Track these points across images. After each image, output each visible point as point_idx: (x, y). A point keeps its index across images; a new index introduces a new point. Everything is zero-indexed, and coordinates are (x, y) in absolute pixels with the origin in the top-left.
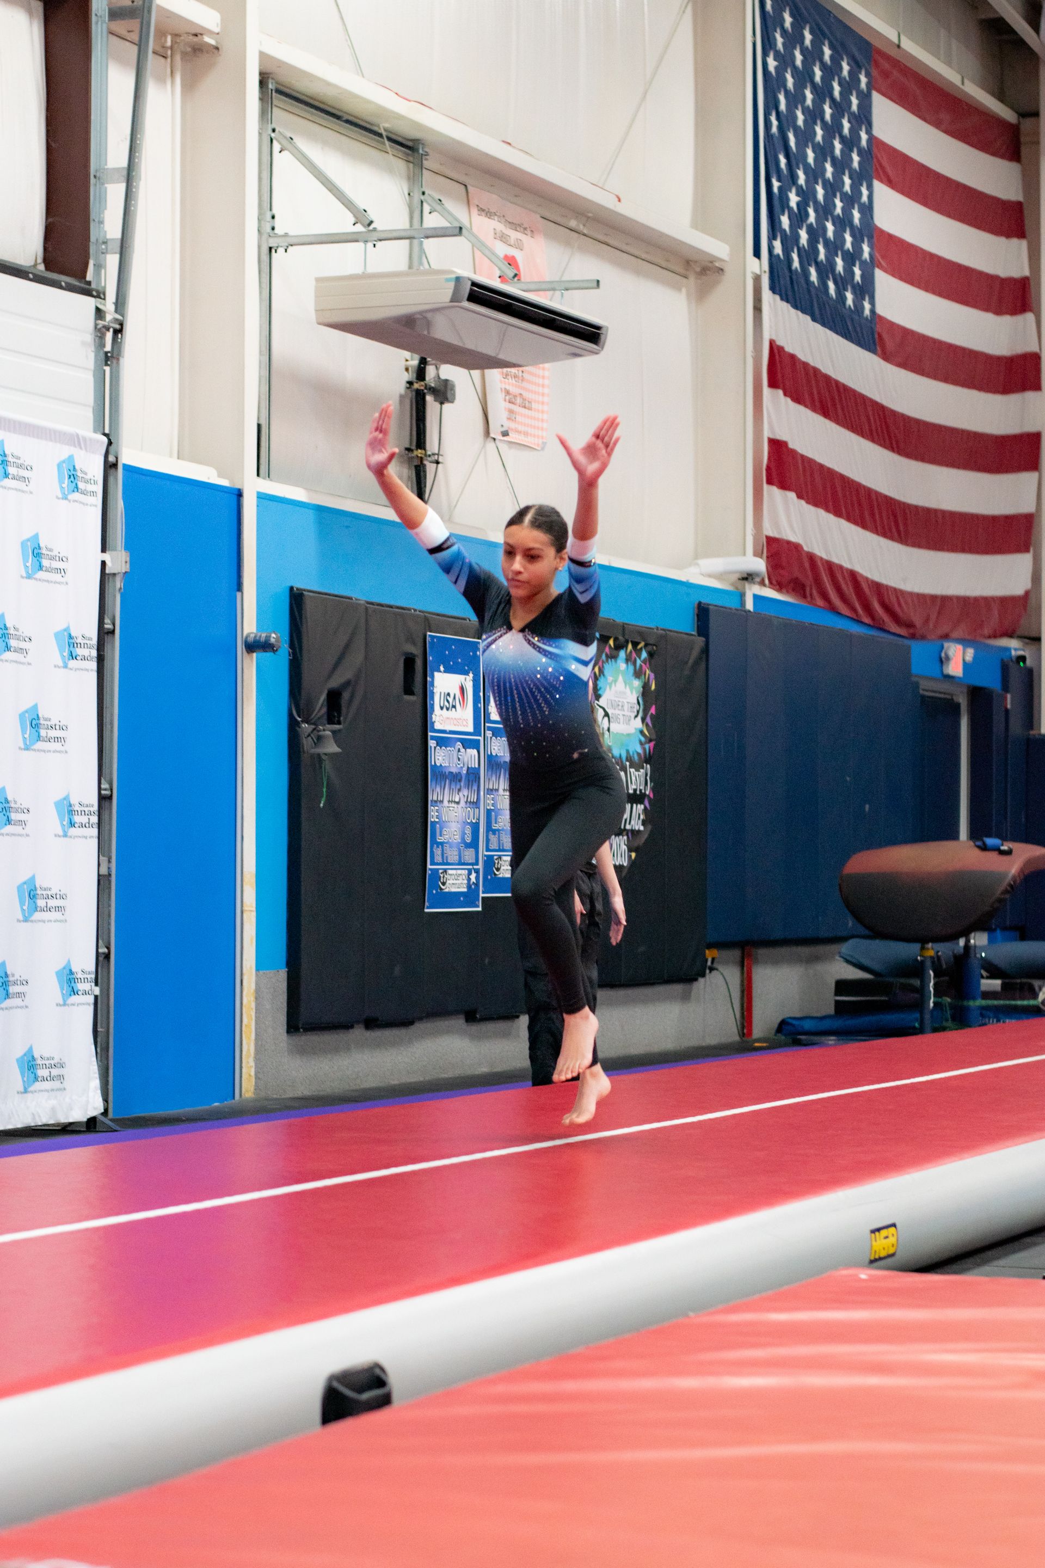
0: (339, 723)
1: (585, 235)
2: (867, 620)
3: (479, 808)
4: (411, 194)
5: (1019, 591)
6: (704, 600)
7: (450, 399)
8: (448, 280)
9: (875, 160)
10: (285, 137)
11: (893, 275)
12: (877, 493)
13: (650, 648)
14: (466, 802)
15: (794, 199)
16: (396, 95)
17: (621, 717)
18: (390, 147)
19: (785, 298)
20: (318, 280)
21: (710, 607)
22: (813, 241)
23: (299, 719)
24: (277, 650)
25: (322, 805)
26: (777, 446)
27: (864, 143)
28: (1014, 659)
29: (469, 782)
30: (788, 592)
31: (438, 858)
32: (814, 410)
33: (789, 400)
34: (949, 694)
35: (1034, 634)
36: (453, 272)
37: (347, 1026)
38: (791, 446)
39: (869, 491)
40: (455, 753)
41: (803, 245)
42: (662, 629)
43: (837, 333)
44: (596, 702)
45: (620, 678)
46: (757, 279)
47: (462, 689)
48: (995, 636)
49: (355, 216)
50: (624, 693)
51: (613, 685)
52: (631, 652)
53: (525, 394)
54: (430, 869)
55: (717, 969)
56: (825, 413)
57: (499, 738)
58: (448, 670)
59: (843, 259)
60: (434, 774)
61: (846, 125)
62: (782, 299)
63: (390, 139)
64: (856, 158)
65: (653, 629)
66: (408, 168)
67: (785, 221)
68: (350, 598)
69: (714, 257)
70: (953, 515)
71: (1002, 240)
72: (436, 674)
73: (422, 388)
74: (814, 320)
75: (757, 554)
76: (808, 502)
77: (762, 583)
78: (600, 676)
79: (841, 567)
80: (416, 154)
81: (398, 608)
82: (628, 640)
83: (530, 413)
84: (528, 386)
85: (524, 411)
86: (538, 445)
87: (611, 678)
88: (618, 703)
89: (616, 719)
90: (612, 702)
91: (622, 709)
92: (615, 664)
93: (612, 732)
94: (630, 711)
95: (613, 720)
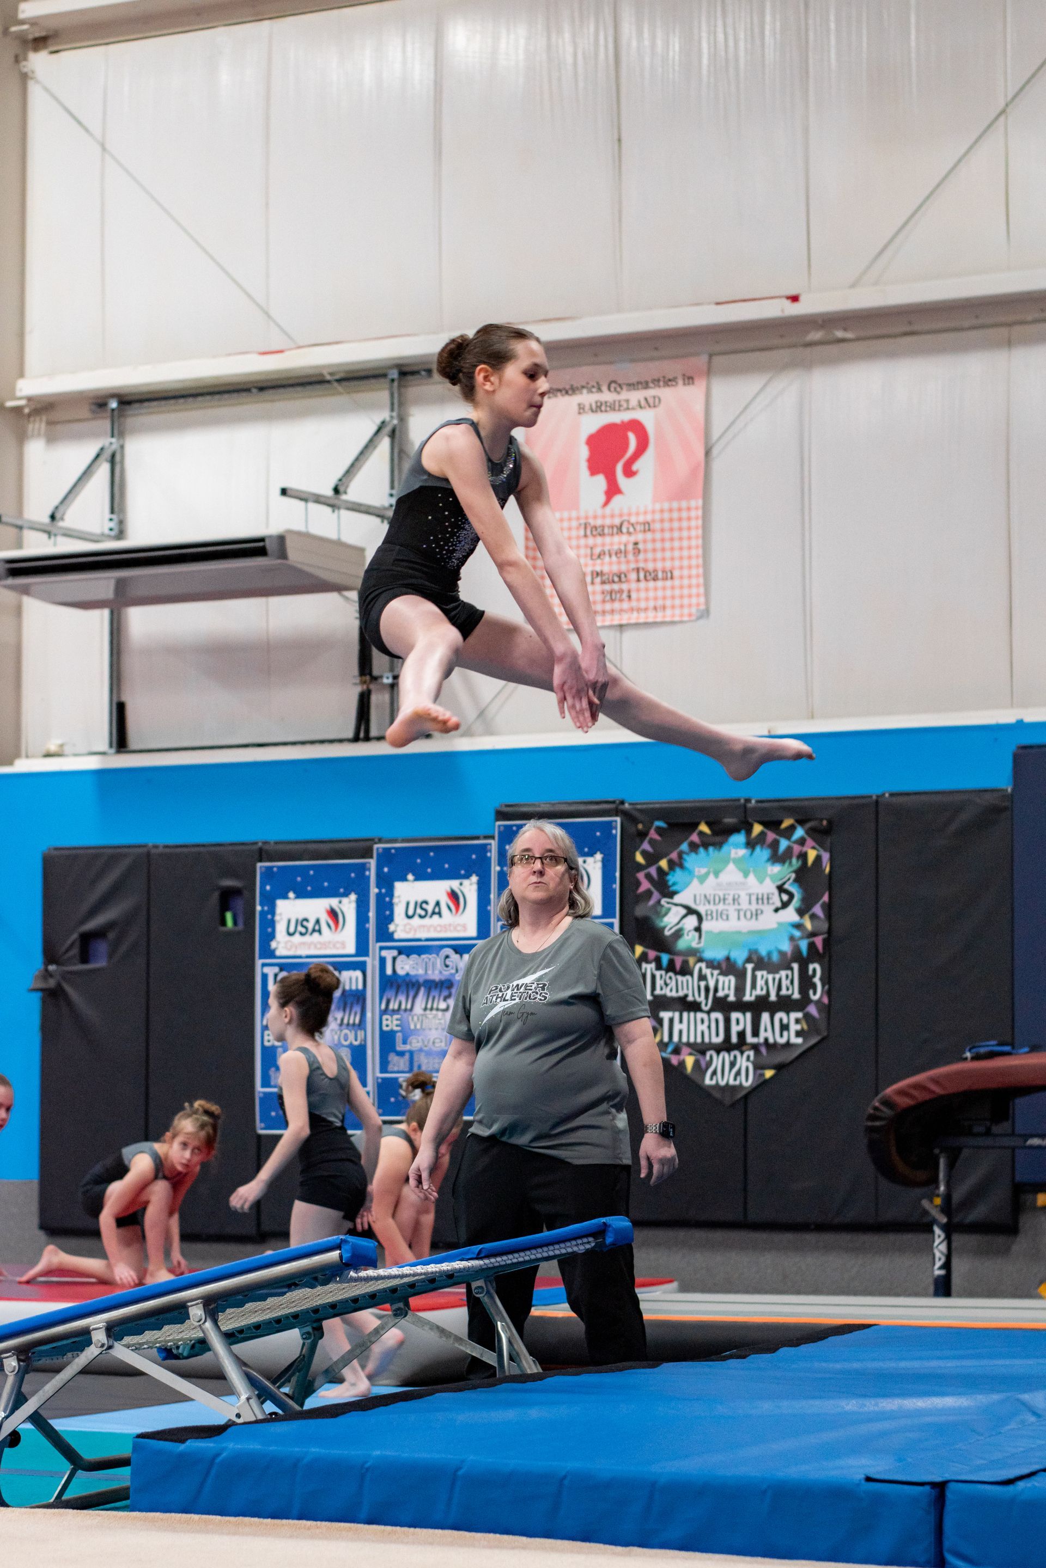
3: (364, 1029)
13: (812, 824)
17: (735, 913)
29: (345, 1005)
44: (667, 900)
45: (733, 868)
47: (333, 913)
50: (743, 883)
51: (711, 877)
52: (762, 833)
53: (652, 566)
54: (261, 1092)
57: (413, 956)
58: (305, 896)
72: (277, 902)
78: (673, 870)
80: (389, 381)
82: (750, 820)
83: (669, 583)
84: (659, 555)
85: (651, 584)
86: (690, 615)
87: (703, 871)
88: (722, 897)
89: (719, 915)
90: (708, 896)
91: (734, 903)
92: (716, 852)
93: (707, 932)
94: (758, 903)
95: (709, 917)
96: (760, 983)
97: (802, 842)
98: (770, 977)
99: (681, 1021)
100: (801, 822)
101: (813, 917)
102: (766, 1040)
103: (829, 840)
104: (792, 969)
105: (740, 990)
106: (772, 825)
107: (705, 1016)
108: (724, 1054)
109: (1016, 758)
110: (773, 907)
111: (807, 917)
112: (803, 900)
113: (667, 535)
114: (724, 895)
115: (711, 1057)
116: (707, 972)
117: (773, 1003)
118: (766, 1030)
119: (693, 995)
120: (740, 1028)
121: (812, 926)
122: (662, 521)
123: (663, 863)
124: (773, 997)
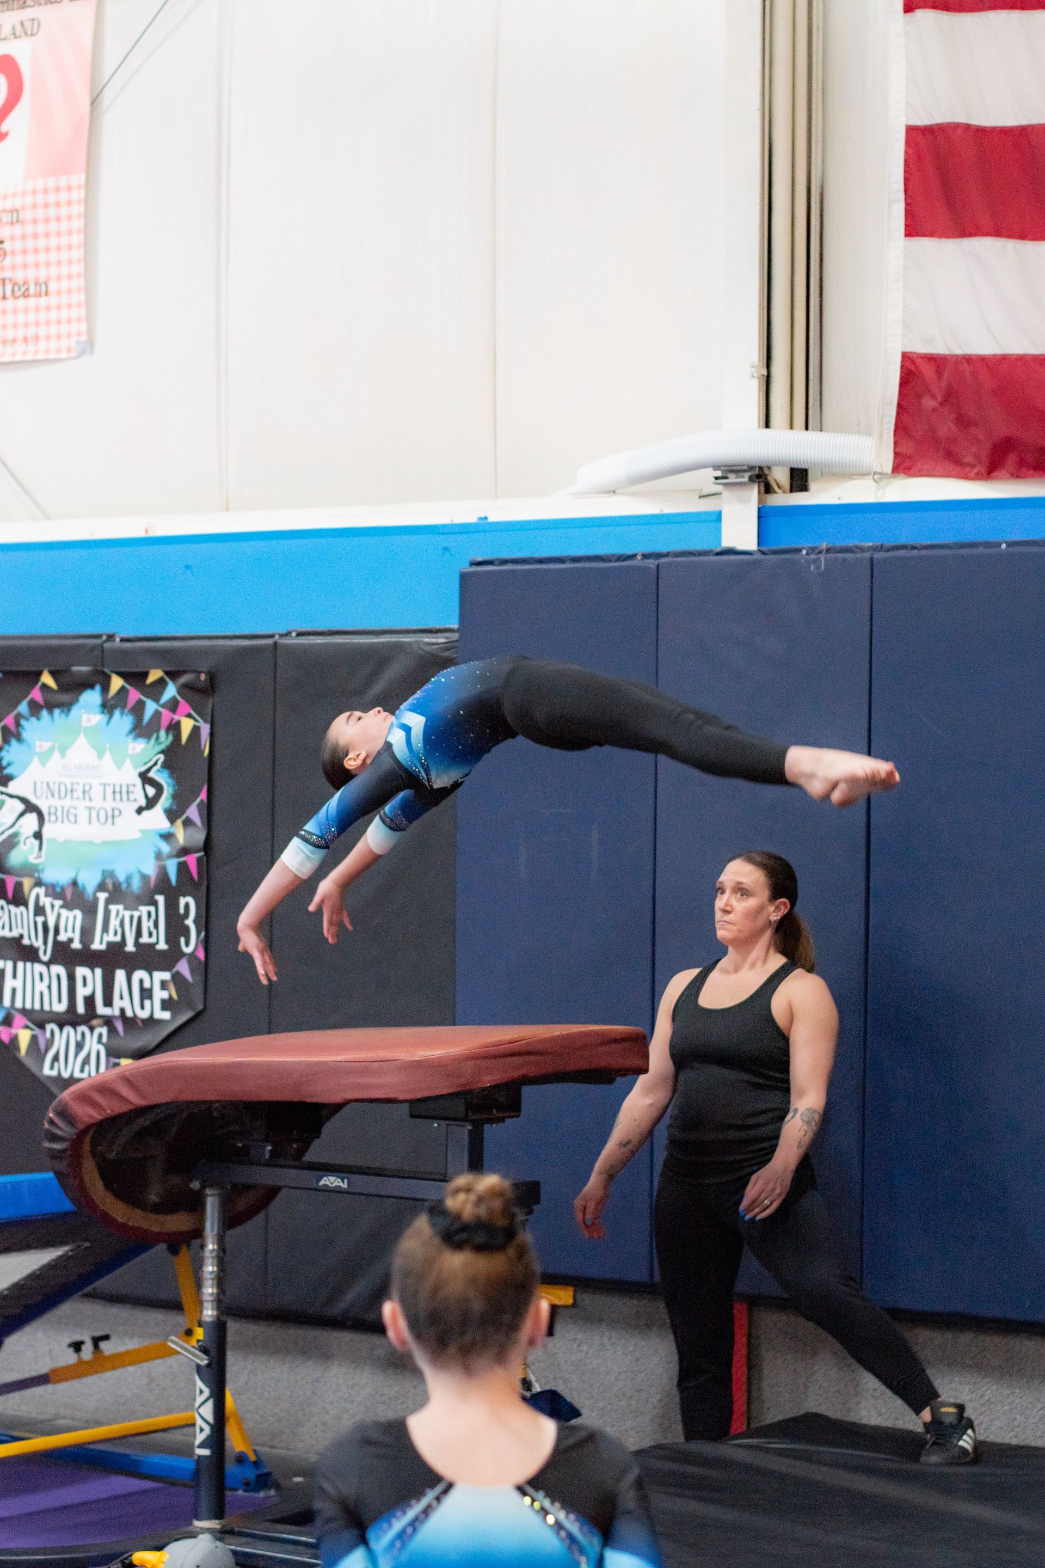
13: (187, 678)
17: (81, 812)
45: (82, 742)
50: (94, 768)
51: (56, 754)
52: (123, 692)
53: (21, 275)
78: (7, 742)
82: (106, 670)
83: (43, 301)
84: (31, 258)
85: (21, 302)
86: (69, 350)
87: (47, 745)
88: (69, 788)
89: (65, 814)
90: (51, 785)
91: (84, 798)
92: (63, 716)
93: (50, 840)
94: (114, 799)
95: (53, 818)
96: (114, 923)
97: (173, 706)
98: (127, 914)
99: (15, 976)
100: (173, 675)
101: (188, 823)
102: (122, 1011)
103: (210, 702)
104: (155, 904)
105: (87, 933)
106: (136, 678)
107: (43, 969)
108: (68, 1029)
109: (464, 577)
110: (136, 806)
111: (179, 822)
112: (175, 797)
113: (41, 228)
114: (72, 784)
115: (52, 1033)
116: (46, 901)
117: (130, 953)
118: (121, 998)
119: (30, 938)
120: (87, 991)
121: (185, 836)
122: (34, 207)
124: (130, 947)
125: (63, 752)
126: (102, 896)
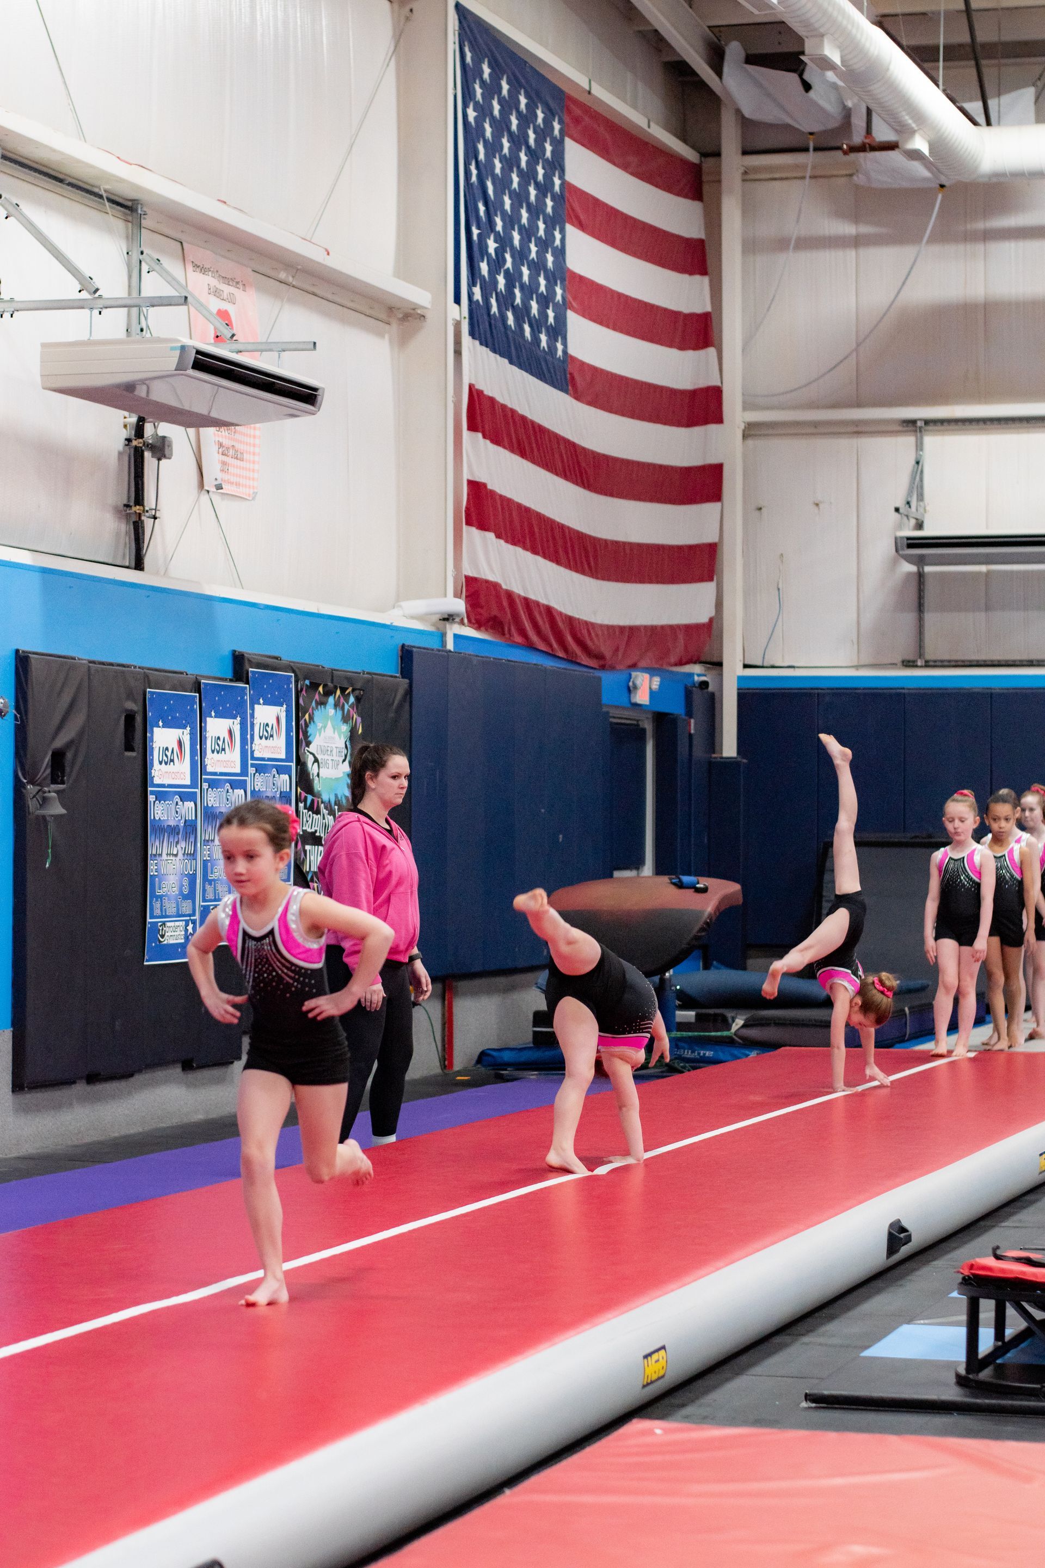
0: (63, 783)
1: (294, 286)
2: (561, 654)
3: (196, 859)
4: (130, 253)
5: (703, 619)
6: (407, 643)
7: (167, 456)
8: (172, 349)
9: (567, 205)
10: (11, 204)
11: (584, 316)
12: (569, 528)
13: (357, 692)
14: (184, 854)
15: (492, 245)
16: (118, 159)
17: (330, 762)
18: (110, 206)
19: (484, 343)
20: (44, 345)
21: (414, 649)
22: (510, 285)
23: (25, 781)
24: (4, 715)
25: (47, 866)
26: (477, 489)
27: (557, 188)
28: (697, 685)
29: (186, 833)
30: (486, 630)
31: (157, 912)
32: (512, 451)
33: (488, 442)
34: (634, 720)
35: (715, 660)
36: (179, 341)
37: (70, 1082)
38: (489, 487)
39: (562, 527)
40: (173, 806)
41: (501, 289)
42: (368, 673)
43: (532, 374)
44: (307, 748)
45: (329, 724)
46: (457, 325)
47: (180, 743)
48: (681, 663)
49: (80, 283)
50: (333, 738)
51: (323, 730)
52: (339, 696)
53: (238, 446)
54: (149, 923)
55: (420, 1005)
56: (523, 454)
57: (215, 789)
58: (166, 725)
59: (538, 302)
60: (152, 826)
61: (541, 171)
62: (481, 344)
63: (110, 200)
64: (549, 203)
65: (360, 673)
66: (127, 228)
67: (484, 267)
68: (74, 658)
69: (416, 304)
70: (640, 546)
71: (686, 277)
72: (155, 729)
73: (141, 445)
74: (511, 362)
75: (457, 595)
76: (507, 541)
77: (462, 623)
78: (310, 722)
79: (537, 604)
80: (134, 214)
81: (119, 665)
82: (337, 685)
83: (243, 463)
84: (240, 437)
85: (236, 462)
86: (250, 495)
87: (321, 725)
88: (326, 749)
89: (324, 763)
90: (322, 747)
91: (331, 755)
92: (324, 710)
93: (321, 777)
94: (339, 755)
95: (322, 765)
97: (352, 706)
100: (353, 691)
106: (343, 690)
110: (342, 759)
114: (327, 747)
116: (325, 812)
123: (307, 716)
125: (325, 727)
126: (336, 807)
